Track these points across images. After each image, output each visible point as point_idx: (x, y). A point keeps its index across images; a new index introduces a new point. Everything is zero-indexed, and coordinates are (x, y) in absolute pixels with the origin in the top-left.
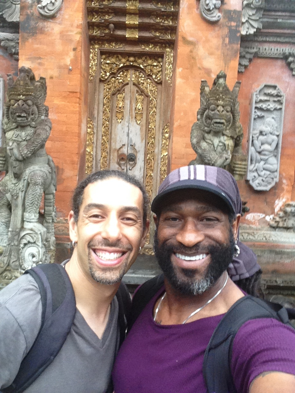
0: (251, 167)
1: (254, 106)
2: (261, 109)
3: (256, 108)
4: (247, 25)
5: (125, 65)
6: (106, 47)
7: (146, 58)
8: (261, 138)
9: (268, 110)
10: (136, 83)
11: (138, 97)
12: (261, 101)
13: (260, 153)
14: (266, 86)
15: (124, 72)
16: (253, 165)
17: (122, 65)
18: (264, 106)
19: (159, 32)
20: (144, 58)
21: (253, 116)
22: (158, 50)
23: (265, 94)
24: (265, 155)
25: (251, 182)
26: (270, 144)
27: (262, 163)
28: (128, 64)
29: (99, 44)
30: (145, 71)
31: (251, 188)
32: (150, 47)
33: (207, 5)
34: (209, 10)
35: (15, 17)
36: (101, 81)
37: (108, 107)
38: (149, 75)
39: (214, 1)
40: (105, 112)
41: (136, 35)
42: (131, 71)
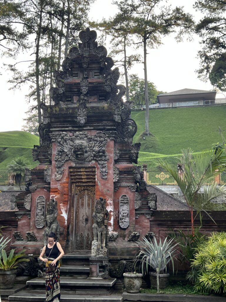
0: (120, 221)
1: (120, 201)
2: (122, 203)
3: (121, 202)
4: (115, 179)
6: (77, 184)
7: (90, 187)
8: (123, 211)
9: (124, 203)
10: (88, 194)
12: (122, 200)
13: (123, 216)
14: (123, 196)
15: (84, 191)
16: (121, 221)
18: (123, 202)
21: (120, 205)
22: (93, 184)
23: (123, 198)
24: (124, 217)
25: (120, 226)
26: (126, 213)
27: (124, 219)
29: (75, 184)
30: (90, 190)
31: (121, 228)
32: (91, 183)
33: (103, 174)
34: (103, 176)
35: (49, 181)
36: (76, 194)
37: (79, 203)
38: (91, 192)
39: (105, 173)
40: (78, 205)
41: (86, 180)
42: (86, 191)
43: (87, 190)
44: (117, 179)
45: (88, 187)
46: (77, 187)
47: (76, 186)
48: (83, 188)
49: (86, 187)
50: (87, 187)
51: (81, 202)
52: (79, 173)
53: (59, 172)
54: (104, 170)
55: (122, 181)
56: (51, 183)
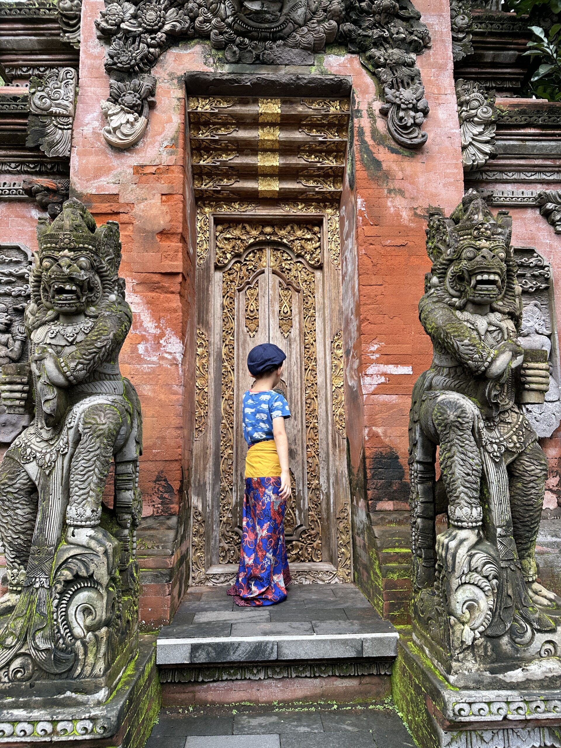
4: (471, 150)
5: (257, 240)
6: (225, 211)
7: (292, 228)
10: (278, 269)
11: (281, 292)
14: (516, 251)
15: (256, 253)
17: (252, 240)
19: (314, 181)
20: (289, 228)
22: (312, 212)
28: (262, 238)
29: (211, 206)
30: (291, 249)
32: (300, 207)
33: (401, 119)
34: (405, 127)
35: (61, 150)
36: (217, 268)
37: (231, 311)
38: (299, 256)
39: (412, 113)
40: (226, 320)
41: (275, 186)
42: (268, 251)
43: (277, 245)
44: (487, 148)
45: (283, 232)
46: (220, 228)
47: (218, 221)
48: (254, 233)
49: (268, 230)
50: (274, 234)
51: (243, 307)
52: (243, 134)
53: (129, 99)
54: (407, 94)
55: (498, 176)
56: (75, 163)
